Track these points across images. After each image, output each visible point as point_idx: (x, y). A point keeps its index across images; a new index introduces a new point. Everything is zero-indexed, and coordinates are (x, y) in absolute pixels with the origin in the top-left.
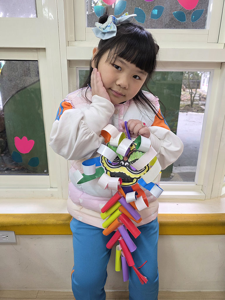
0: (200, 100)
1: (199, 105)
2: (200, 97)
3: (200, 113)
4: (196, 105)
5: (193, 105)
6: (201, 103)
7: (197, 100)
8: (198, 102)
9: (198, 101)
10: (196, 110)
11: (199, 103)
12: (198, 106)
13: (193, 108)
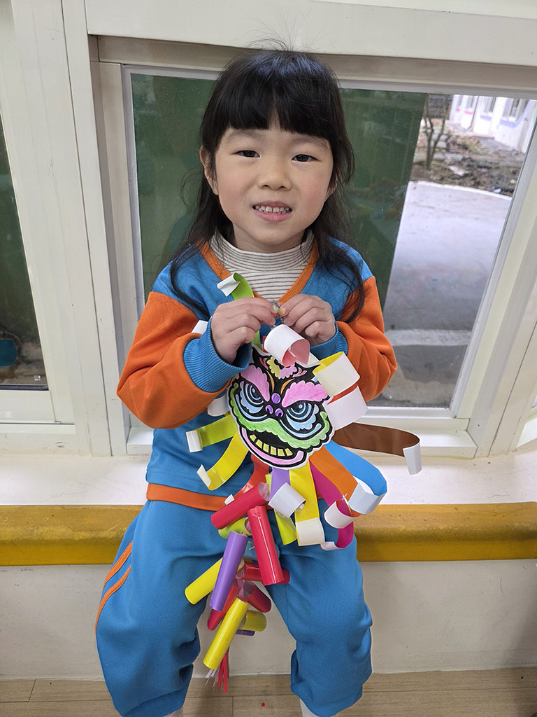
0: (448, 150)
1: (445, 163)
2: (449, 141)
3: (447, 186)
4: (439, 164)
5: (433, 162)
6: (449, 157)
7: (440, 149)
8: (443, 153)
9: (444, 151)
10: (439, 178)
11: (446, 158)
12: (443, 165)
13: (432, 172)
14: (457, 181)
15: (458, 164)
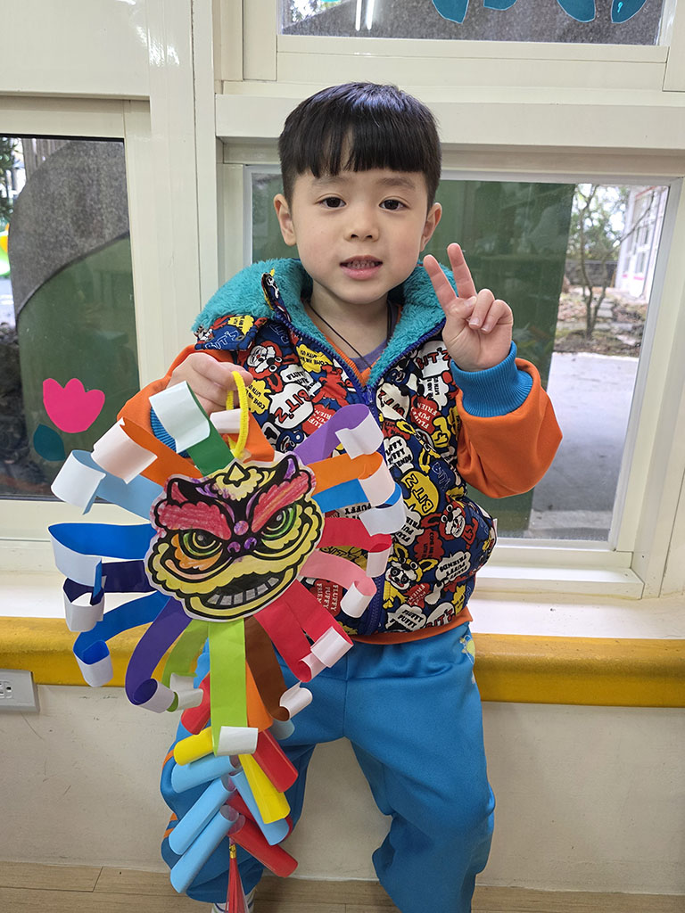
0: (615, 319)
1: (612, 333)
2: (615, 310)
3: (614, 357)
5: (594, 333)
6: (616, 327)
7: (605, 319)
8: (609, 324)
9: (610, 321)
10: (604, 348)
11: (613, 328)
12: (609, 334)
13: (594, 342)
14: (628, 352)
15: (629, 333)
